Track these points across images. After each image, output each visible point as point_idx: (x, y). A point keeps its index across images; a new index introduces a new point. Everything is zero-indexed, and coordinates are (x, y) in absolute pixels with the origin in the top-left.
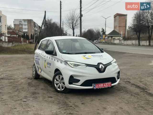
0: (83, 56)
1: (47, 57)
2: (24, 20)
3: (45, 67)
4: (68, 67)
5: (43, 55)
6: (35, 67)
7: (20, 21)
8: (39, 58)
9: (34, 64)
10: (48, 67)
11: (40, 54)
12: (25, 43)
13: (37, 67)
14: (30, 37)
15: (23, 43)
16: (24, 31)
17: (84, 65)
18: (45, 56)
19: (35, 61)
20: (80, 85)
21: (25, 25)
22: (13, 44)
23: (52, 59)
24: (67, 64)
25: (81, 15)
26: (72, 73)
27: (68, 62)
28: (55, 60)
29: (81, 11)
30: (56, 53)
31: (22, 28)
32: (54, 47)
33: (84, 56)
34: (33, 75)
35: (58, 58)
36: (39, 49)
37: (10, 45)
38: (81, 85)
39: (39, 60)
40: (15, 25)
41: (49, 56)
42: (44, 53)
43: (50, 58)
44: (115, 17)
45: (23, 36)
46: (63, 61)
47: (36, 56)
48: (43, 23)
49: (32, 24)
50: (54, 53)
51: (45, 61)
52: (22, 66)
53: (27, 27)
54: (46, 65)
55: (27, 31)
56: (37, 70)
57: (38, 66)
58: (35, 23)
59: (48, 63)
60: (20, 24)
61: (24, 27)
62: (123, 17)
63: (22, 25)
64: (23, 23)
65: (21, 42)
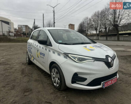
0: (84, 47)
1: (40, 47)
2: (24, 26)
3: (38, 57)
4: (69, 61)
5: (35, 45)
6: (28, 55)
7: (21, 26)
8: (31, 47)
9: (27, 52)
10: (41, 57)
11: (32, 44)
12: (24, 37)
13: (29, 55)
14: (27, 34)
15: (23, 37)
16: (23, 31)
17: (91, 58)
18: (37, 46)
19: (27, 49)
20: (86, 84)
21: (24, 28)
22: (17, 37)
23: (46, 49)
24: (68, 58)
25: (54, 23)
26: (76, 70)
27: (69, 55)
28: (49, 51)
29: (54, 20)
30: (50, 43)
31: (22, 30)
32: (48, 36)
33: (86, 47)
34: (27, 61)
35: (53, 49)
36: (31, 39)
37: (15, 38)
38: (88, 85)
39: (32, 49)
40: (18, 28)
41: (42, 46)
42: (36, 43)
43: (43, 48)
44: (69, 25)
45: (23, 34)
46: (61, 53)
47: (28, 45)
48: (33, 27)
49: (28, 28)
50: (48, 43)
51: (38, 50)
52: (20, 51)
53: (25, 29)
54: (39, 55)
55: (25, 31)
56: (30, 58)
57: (31, 54)
58: (29, 27)
59: (41, 54)
60: (21, 27)
61: (23, 29)
62: (73, 26)
63: (22, 28)
64: (23, 27)
65: (21, 36)
